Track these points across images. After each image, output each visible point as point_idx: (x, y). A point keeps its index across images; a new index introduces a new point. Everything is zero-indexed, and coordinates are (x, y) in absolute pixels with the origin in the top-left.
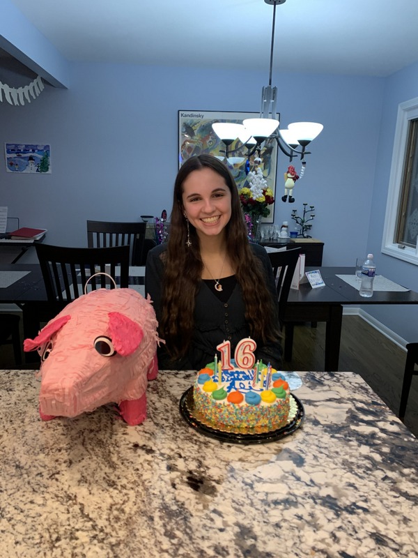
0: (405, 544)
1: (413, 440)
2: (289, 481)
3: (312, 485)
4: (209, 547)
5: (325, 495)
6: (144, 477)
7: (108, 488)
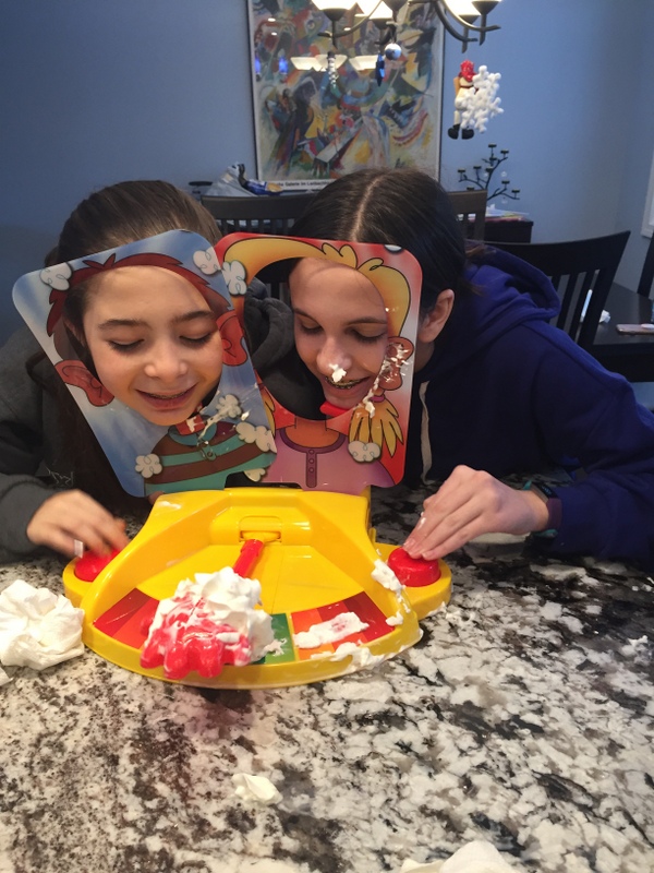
0: (605, 796)
1: (649, 588)
2: (395, 676)
3: (439, 682)
4: (217, 814)
5: (461, 702)
6: (114, 680)
7: (39, 703)
